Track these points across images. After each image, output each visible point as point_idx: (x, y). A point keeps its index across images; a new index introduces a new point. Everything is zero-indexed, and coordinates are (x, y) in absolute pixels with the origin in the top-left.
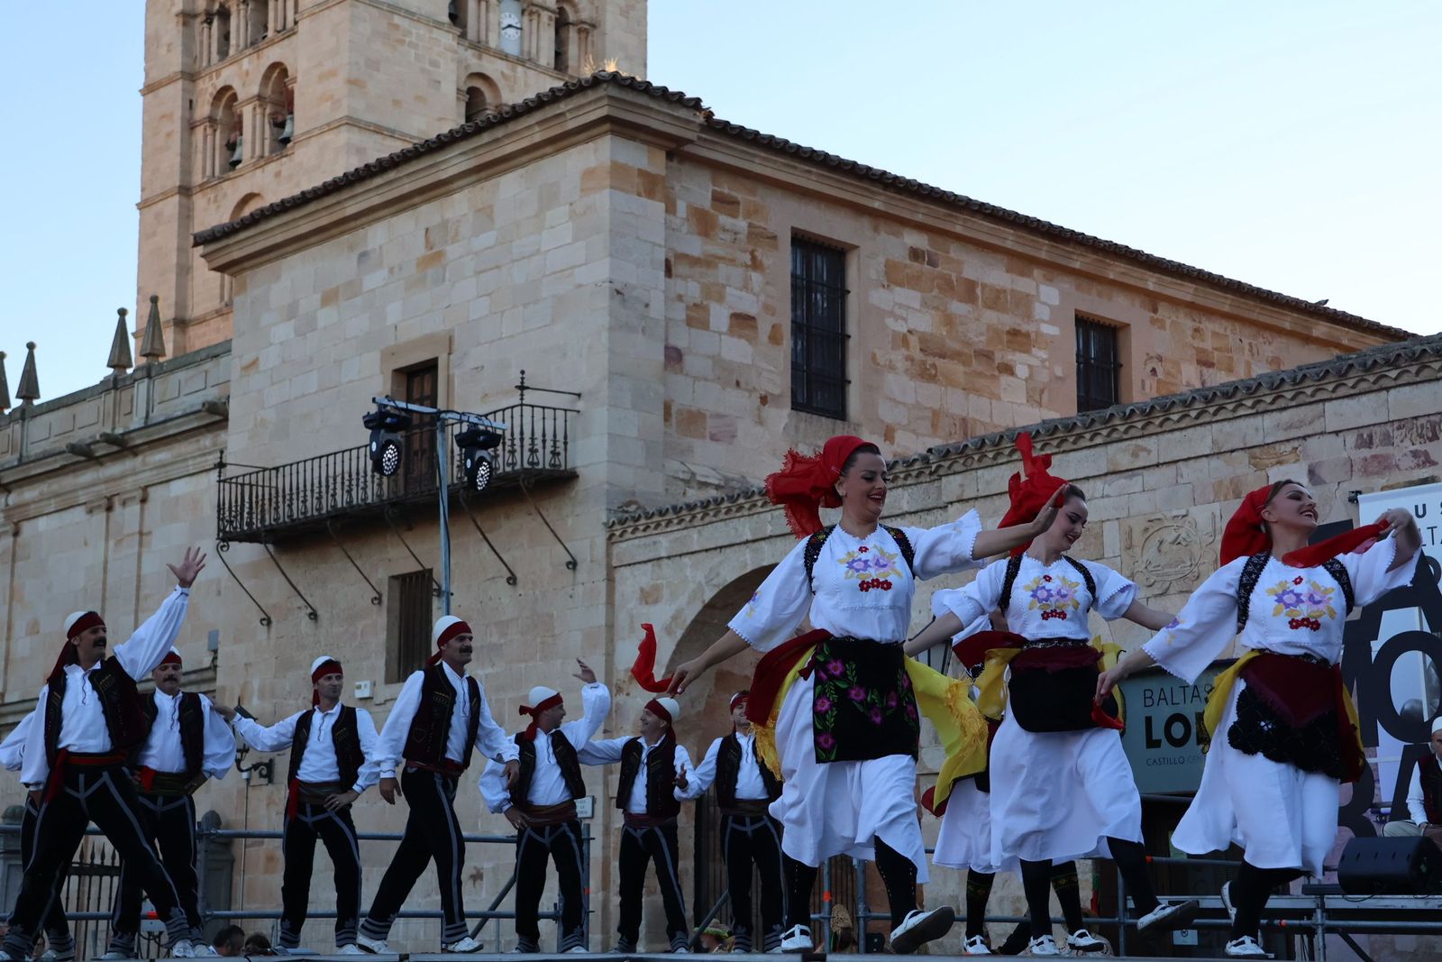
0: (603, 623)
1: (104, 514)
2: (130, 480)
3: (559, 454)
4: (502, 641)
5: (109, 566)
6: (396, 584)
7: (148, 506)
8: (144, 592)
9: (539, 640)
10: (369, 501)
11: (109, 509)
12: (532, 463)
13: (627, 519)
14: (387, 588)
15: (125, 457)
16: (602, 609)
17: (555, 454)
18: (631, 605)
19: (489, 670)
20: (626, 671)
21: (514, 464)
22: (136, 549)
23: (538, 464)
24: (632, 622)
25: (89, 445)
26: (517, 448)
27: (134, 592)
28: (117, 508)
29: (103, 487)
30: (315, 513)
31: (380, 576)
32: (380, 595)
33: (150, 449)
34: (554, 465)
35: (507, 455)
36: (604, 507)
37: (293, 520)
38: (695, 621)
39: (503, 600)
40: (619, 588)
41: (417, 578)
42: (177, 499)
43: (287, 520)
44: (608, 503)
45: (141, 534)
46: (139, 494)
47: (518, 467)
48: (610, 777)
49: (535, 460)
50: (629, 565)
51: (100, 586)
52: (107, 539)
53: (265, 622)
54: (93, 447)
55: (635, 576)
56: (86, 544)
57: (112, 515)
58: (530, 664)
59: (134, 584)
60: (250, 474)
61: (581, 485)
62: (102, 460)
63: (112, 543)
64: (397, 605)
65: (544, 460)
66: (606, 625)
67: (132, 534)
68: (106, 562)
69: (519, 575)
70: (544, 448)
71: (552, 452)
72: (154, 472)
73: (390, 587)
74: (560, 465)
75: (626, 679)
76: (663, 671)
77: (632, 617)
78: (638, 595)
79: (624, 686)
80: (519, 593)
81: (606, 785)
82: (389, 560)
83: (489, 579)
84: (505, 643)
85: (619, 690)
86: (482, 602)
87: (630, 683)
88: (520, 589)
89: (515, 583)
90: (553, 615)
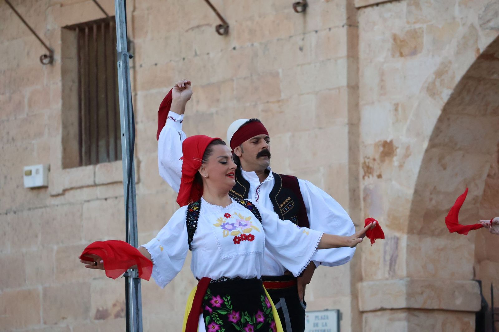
4: (213, 110)
6: (72, 37)
9: (260, 107)
14: (59, 42)
16: (342, 65)
18: (381, 59)
20: (376, 145)
24: (382, 80)
31: (49, 27)
32: (51, 51)
38: (467, 77)
39: (212, 55)
40: (365, 36)
41: (99, 28)
48: (359, 285)
50: (377, 4)
55: (383, 20)
64: (73, 64)
66: (348, 86)
69: (231, 22)
73: (63, 39)
75: (377, 157)
76: (425, 145)
77: (382, 74)
78: (389, 44)
79: (375, 166)
80: (233, 46)
81: (355, 295)
82: (62, 5)
83: (192, 29)
84: (217, 113)
85: (368, 170)
86: (184, 59)
87: (383, 161)
88: (234, 40)
89: (227, 32)
90: (278, 74)
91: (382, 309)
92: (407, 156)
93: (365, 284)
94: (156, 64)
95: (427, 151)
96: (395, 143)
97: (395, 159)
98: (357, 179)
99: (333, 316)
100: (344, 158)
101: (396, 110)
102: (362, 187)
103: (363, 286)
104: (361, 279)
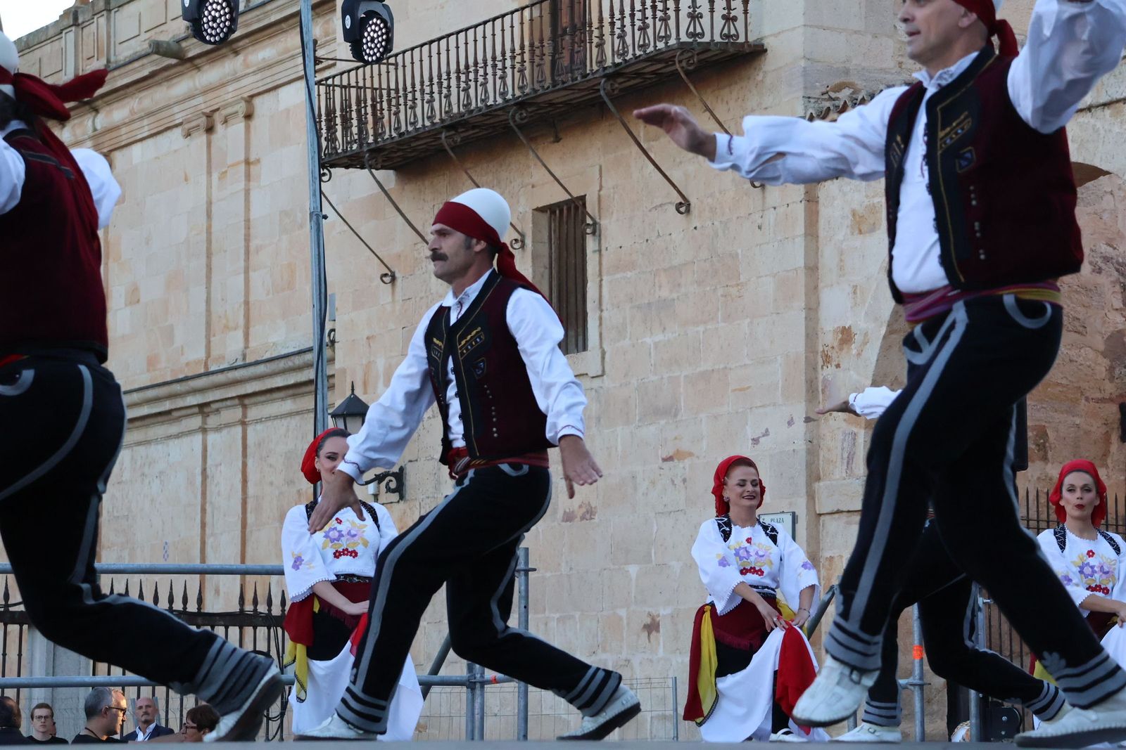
0: (803, 265)
1: (204, 137)
2: (230, 88)
3: (735, 19)
4: (675, 295)
5: (214, 208)
6: (544, 219)
7: (255, 123)
8: (254, 244)
9: (720, 292)
10: (491, 102)
11: (210, 130)
12: (694, 35)
13: (829, 109)
14: (531, 225)
15: (224, 56)
16: (800, 244)
17: (729, 19)
18: (840, 237)
19: (659, 337)
20: (835, 331)
21: (667, 37)
22: (242, 185)
23: (702, 35)
24: (841, 260)
25: (178, 42)
26: (671, 13)
27: (242, 244)
28: (219, 128)
29: (200, 100)
30: (427, 123)
31: (521, 209)
32: (522, 235)
33: (253, 44)
34: (728, 36)
35: (658, 24)
36: (801, 94)
37: (401, 135)
39: (673, 236)
40: (825, 212)
41: (569, 210)
42: (288, 111)
43: (394, 134)
44: (805, 88)
45: (247, 162)
46: (241, 108)
47: (672, 42)
48: (816, 485)
49: (699, 30)
51: (204, 235)
52: (209, 173)
53: (387, 279)
54: (184, 44)
55: (845, 194)
56: (186, 179)
57: (215, 137)
58: (709, 327)
59: (243, 232)
60: (349, 71)
61: (770, 63)
62: (198, 61)
63: (215, 176)
64: (544, 249)
65: (712, 30)
66: (805, 267)
67: (238, 163)
68: (209, 203)
69: (693, 200)
70: (712, 11)
71: (724, 17)
72: (259, 76)
73: (535, 223)
74: (737, 36)
75: (836, 344)
76: (883, 331)
77: (841, 253)
78: (848, 222)
79: (833, 354)
80: (694, 226)
81: (811, 496)
82: (533, 187)
83: (656, 208)
84: (678, 298)
85: (827, 359)
86: (647, 240)
87: (841, 349)
88: (695, 220)
89: (688, 211)
90: (737, 254)
91: (839, 512)
92: (865, 343)
93: (821, 484)
94: (621, 247)
95: (884, 337)
96: (854, 330)
97: (853, 346)
98: (815, 369)
99: (788, 518)
100: (799, 346)
101: (855, 293)
102: (821, 378)
103: (820, 486)
104: (818, 479)
